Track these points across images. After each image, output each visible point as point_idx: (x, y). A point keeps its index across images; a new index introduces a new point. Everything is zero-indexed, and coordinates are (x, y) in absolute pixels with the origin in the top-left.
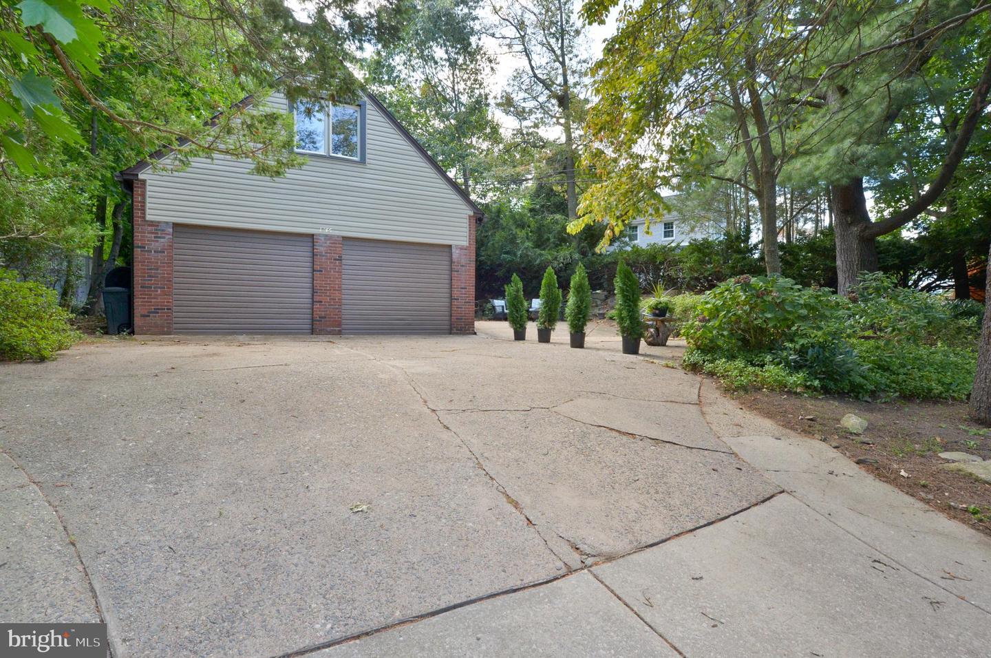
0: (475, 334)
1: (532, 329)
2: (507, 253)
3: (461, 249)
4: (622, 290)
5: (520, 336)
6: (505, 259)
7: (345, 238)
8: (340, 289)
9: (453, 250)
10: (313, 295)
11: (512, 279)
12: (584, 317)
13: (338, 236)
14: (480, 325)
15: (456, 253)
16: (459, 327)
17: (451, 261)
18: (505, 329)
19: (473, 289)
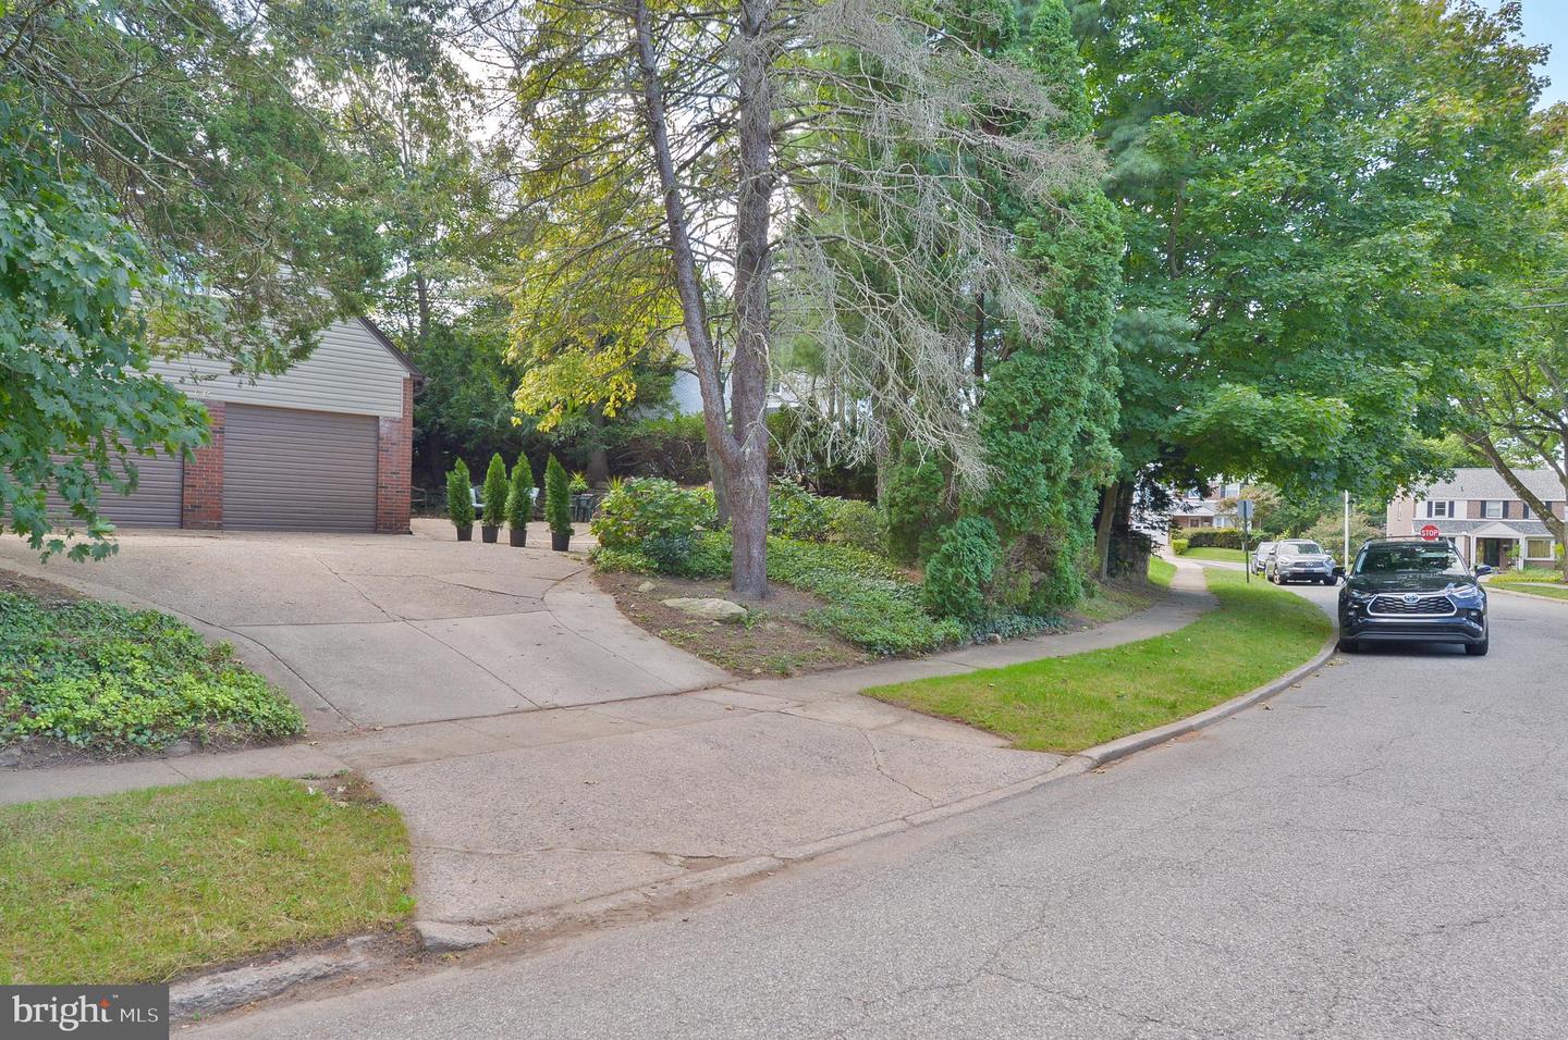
0: (411, 533)
1: (477, 527)
2: (479, 415)
3: (392, 421)
4: (551, 486)
5: (464, 535)
6: (474, 426)
7: (227, 404)
8: (221, 471)
9: (381, 423)
10: (183, 478)
11: (456, 464)
12: (524, 513)
13: (219, 402)
14: (415, 522)
15: (384, 427)
16: (388, 523)
17: (378, 438)
18: (446, 527)
19: (409, 474)
